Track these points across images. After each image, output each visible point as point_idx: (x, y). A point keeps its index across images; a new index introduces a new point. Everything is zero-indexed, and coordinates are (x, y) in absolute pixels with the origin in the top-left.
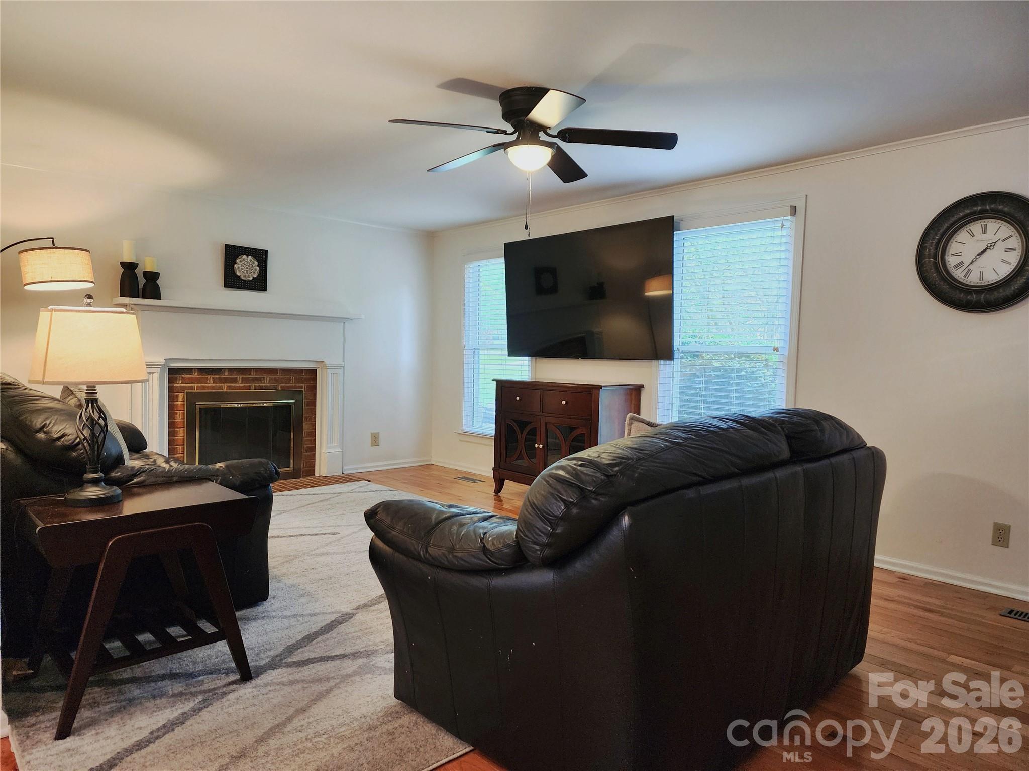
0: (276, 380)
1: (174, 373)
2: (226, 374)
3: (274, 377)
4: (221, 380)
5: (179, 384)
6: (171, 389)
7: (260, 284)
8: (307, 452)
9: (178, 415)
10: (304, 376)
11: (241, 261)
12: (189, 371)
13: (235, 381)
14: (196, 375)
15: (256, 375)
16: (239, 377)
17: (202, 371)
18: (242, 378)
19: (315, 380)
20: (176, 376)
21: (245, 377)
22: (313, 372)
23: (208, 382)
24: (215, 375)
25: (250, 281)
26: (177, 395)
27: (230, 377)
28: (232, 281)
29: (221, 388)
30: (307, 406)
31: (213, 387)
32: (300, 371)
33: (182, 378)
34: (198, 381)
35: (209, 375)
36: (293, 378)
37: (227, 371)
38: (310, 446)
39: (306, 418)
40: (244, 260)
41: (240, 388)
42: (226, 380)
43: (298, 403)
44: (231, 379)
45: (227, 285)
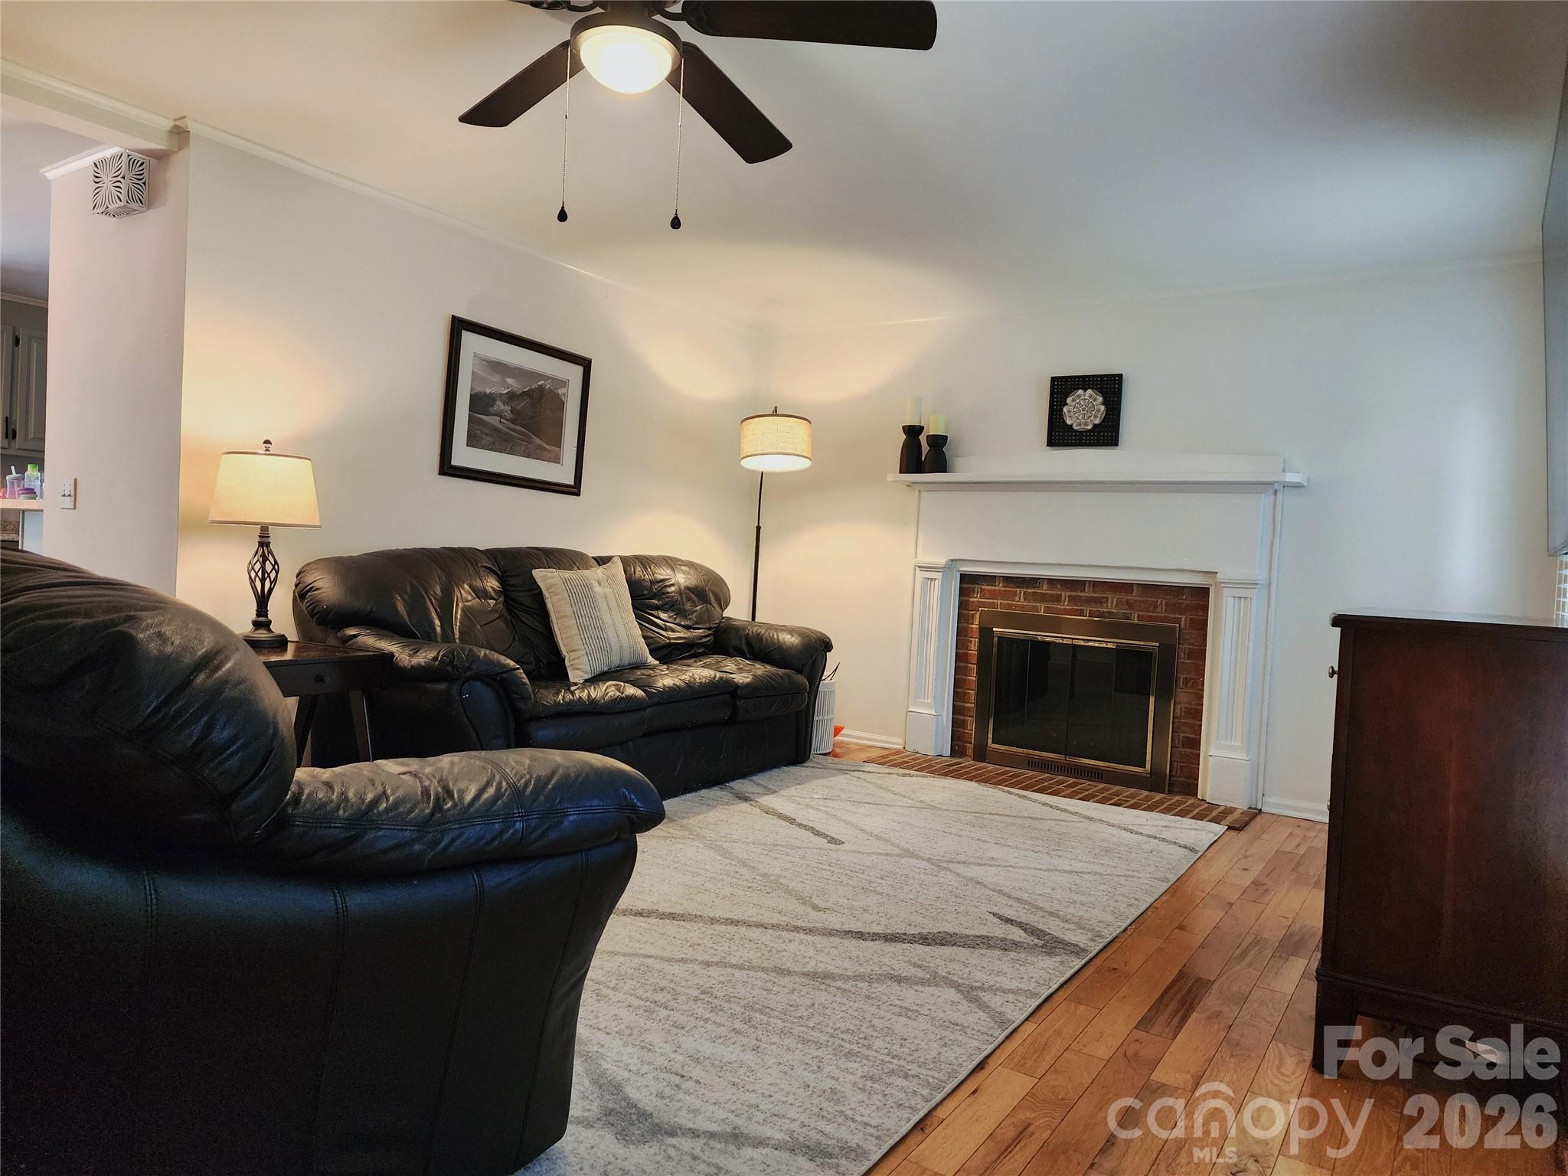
0: (1129, 605)
1: (969, 582)
2: (1045, 587)
3: (1125, 597)
4: (1037, 597)
5: (975, 599)
6: (963, 605)
7: (1106, 434)
8: (1184, 747)
9: (973, 645)
10: (1186, 599)
11: (1073, 400)
12: (990, 579)
13: (1057, 599)
14: (999, 587)
15: (1093, 592)
16: (1065, 594)
17: (1008, 580)
18: (1069, 596)
19: (1205, 608)
20: (973, 586)
21: (1074, 594)
22: (1203, 593)
23: (1017, 598)
24: (1027, 588)
25: (1089, 431)
26: (973, 614)
27: (1050, 592)
28: (1060, 435)
29: (1036, 609)
30: (1189, 657)
31: (1023, 607)
32: (1178, 590)
33: (981, 589)
34: (1003, 595)
35: (1018, 587)
36: (1162, 601)
37: (1046, 582)
38: (1192, 736)
39: (1186, 681)
40: (1079, 396)
41: (1067, 612)
42: (1043, 598)
43: (1168, 651)
44: (1051, 596)
45: (1051, 443)
